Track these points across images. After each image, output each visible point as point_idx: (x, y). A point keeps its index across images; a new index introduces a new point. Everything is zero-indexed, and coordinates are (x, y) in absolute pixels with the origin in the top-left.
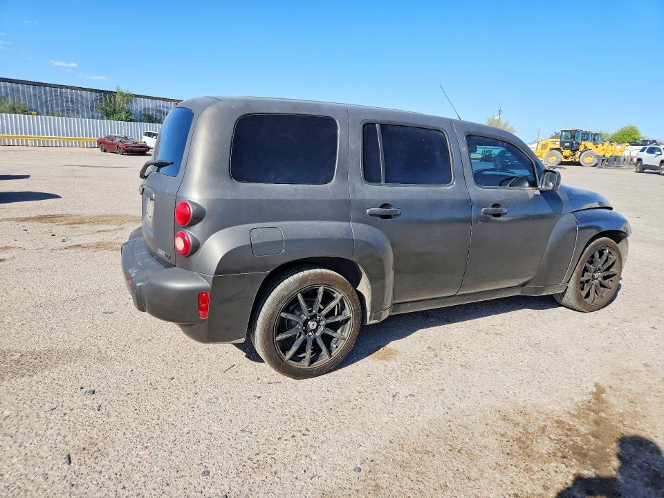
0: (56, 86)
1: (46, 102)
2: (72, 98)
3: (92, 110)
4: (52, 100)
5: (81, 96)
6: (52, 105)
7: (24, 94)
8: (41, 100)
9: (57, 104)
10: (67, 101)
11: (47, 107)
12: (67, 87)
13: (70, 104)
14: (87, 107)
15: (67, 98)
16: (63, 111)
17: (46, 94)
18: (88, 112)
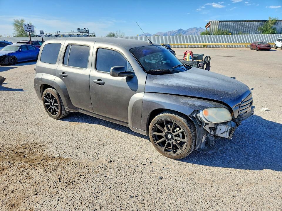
0: (243, 21)
1: (237, 28)
2: (248, 26)
3: (256, 30)
4: (240, 27)
5: (253, 24)
6: (239, 29)
7: (229, 26)
8: (235, 28)
9: (241, 29)
10: (246, 27)
11: (237, 30)
12: (247, 21)
13: (247, 29)
14: (254, 29)
15: (246, 26)
16: (243, 32)
17: (238, 25)
18: (254, 31)
